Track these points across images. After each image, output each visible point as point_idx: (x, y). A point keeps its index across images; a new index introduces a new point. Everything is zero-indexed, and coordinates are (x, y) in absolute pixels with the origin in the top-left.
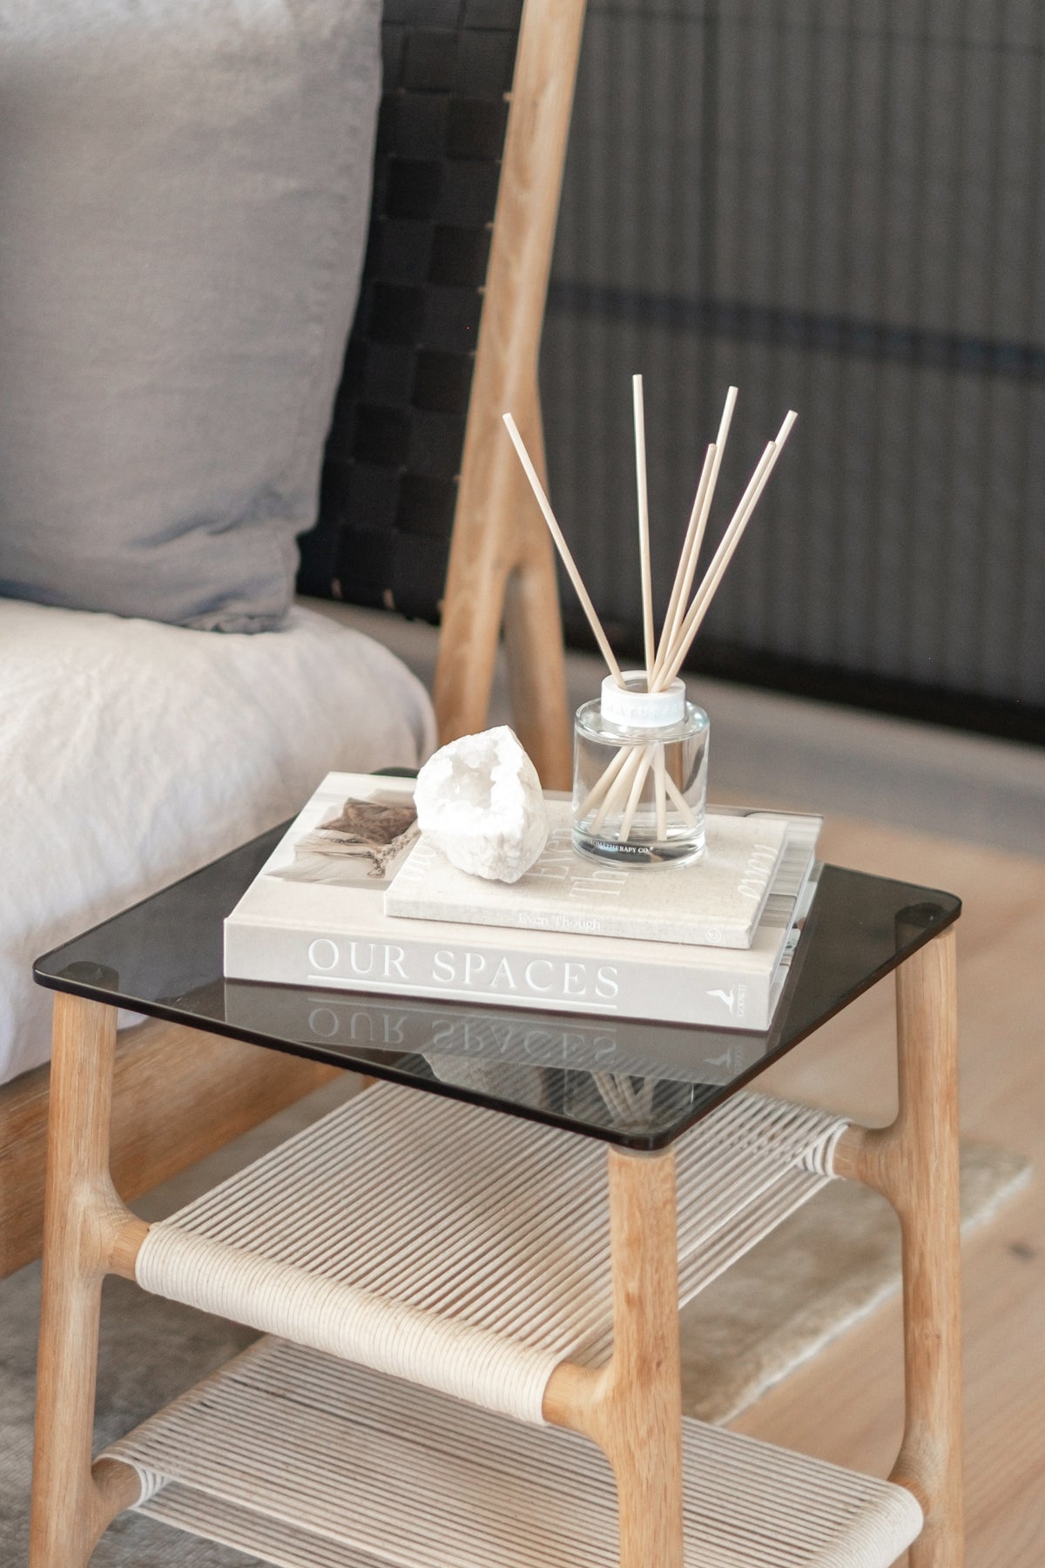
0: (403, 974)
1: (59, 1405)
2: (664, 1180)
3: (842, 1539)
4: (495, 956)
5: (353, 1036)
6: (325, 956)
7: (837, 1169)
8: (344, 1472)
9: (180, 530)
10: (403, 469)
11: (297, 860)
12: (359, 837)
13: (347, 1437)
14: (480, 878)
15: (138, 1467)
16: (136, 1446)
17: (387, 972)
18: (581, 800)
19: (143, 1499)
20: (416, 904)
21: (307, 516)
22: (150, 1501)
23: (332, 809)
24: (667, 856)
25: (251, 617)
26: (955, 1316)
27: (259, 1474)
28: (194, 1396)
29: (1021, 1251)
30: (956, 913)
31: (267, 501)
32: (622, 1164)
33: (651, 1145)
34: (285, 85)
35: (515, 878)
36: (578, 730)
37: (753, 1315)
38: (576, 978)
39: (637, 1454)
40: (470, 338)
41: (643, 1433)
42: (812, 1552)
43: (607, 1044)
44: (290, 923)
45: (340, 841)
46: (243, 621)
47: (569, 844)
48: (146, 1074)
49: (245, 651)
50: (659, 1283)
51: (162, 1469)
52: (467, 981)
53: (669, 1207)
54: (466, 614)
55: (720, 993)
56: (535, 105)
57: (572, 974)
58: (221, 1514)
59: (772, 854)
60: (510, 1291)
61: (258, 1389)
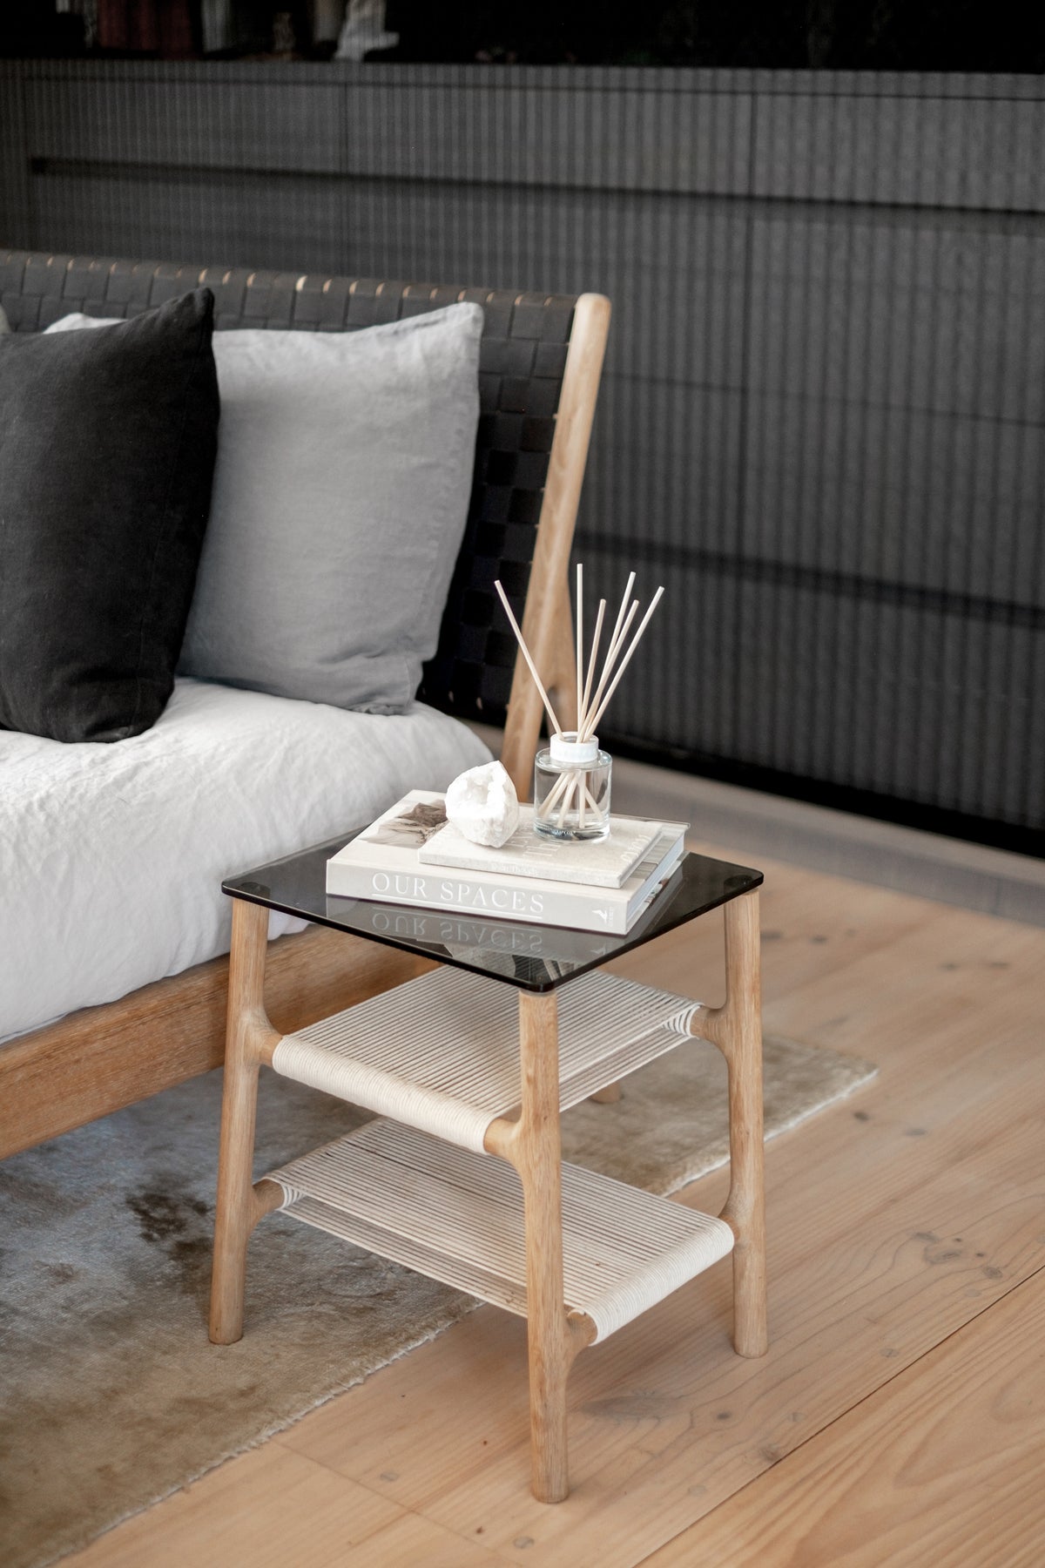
0: (424, 895)
1: (232, 1140)
2: (549, 1010)
3: (680, 1246)
4: (475, 886)
5: (397, 930)
6: (381, 883)
7: (692, 1031)
8: (400, 1194)
9: (348, 654)
10: (490, 628)
11: (379, 832)
12: (417, 823)
13: (406, 1176)
14: (480, 845)
15: (283, 1184)
16: (284, 1173)
17: (415, 894)
18: (538, 807)
19: (284, 1205)
20: (435, 856)
21: (430, 651)
22: (290, 1206)
23: (408, 808)
24: (581, 837)
25: (388, 706)
26: (759, 1122)
27: (350, 1192)
28: (323, 1150)
29: (861, 1116)
30: (760, 880)
31: (403, 640)
32: (525, 1000)
33: (541, 989)
34: (421, 404)
35: (500, 845)
36: (537, 764)
37: (688, 1141)
38: (520, 900)
39: (533, 1171)
40: (530, 555)
41: (536, 1158)
42: (661, 1252)
43: (536, 940)
44: (368, 865)
45: (407, 824)
46: (383, 707)
47: (532, 830)
48: (305, 960)
49: (381, 725)
50: (545, 1070)
51: (298, 1187)
52: (460, 900)
53: (552, 1026)
54: (521, 712)
55: (599, 912)
56: (570, 420)
57: (518, 898)
58: (329, 1216)
59: (646, 841)
60: (478, 1080)
61: (362, 1148)
